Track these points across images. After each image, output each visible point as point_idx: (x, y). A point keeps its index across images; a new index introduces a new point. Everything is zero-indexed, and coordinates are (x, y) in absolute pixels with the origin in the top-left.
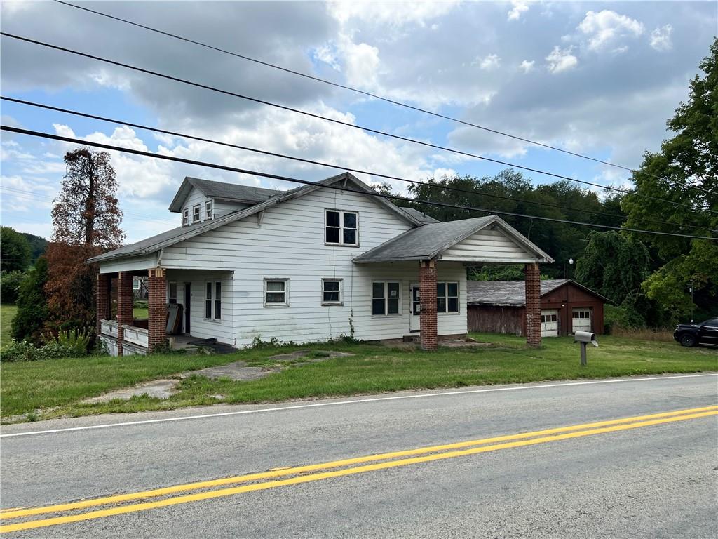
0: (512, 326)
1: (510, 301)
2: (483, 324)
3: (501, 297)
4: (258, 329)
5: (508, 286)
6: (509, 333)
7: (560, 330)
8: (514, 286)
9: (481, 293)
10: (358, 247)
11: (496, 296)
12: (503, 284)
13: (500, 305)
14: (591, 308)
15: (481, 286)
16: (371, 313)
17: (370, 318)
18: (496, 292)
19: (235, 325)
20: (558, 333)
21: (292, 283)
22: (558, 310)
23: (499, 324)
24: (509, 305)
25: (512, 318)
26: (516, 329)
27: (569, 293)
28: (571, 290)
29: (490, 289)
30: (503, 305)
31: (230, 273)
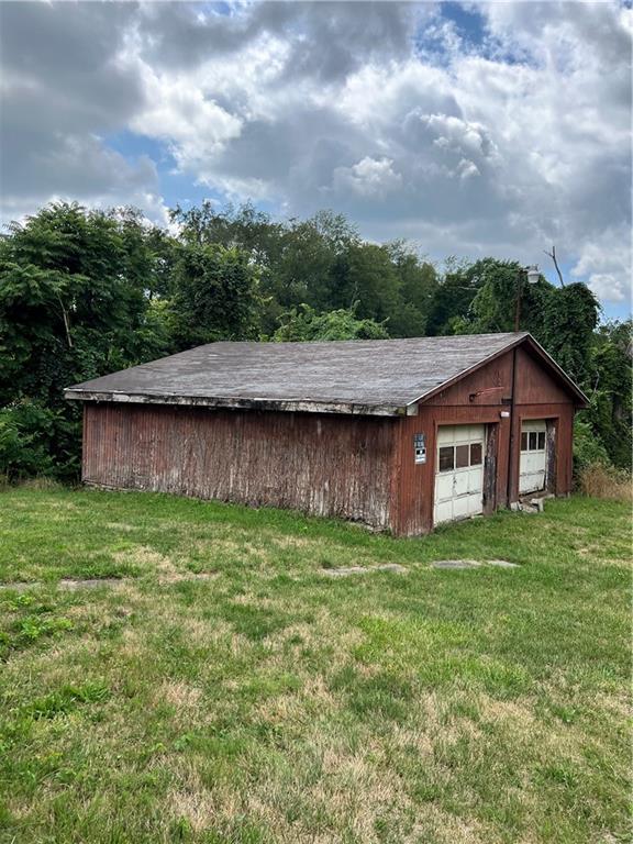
0: (353, 488)
1: (348, 395)
2: (250, 476)
3: (317, 380)
5: (333, 351)
6: (339, 514)
7: (489, 494)
8: (353, 352)
9: (254, 372)
11: (301, 379)
12: (318, 349)
13: (312, 409)
14: (550, 422)
15: (260, 353)
18: (300, 368)
20: (484, 503)
22: (489, 427)
23: (305, 478)
24: (345, 410)
25: (354, 460)
26: (364, 498)
27: (518, 376)
28: (524, 369)
29: (283, 360)
30: (321, 409)
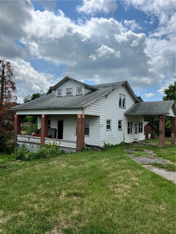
4: (105, 139)
10: (125, 108)
16: (127, 133)
17: (127, 135)
19: (100, 138)
21: (112, 122)
31: (99, 117)
